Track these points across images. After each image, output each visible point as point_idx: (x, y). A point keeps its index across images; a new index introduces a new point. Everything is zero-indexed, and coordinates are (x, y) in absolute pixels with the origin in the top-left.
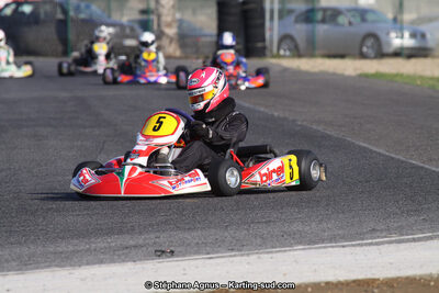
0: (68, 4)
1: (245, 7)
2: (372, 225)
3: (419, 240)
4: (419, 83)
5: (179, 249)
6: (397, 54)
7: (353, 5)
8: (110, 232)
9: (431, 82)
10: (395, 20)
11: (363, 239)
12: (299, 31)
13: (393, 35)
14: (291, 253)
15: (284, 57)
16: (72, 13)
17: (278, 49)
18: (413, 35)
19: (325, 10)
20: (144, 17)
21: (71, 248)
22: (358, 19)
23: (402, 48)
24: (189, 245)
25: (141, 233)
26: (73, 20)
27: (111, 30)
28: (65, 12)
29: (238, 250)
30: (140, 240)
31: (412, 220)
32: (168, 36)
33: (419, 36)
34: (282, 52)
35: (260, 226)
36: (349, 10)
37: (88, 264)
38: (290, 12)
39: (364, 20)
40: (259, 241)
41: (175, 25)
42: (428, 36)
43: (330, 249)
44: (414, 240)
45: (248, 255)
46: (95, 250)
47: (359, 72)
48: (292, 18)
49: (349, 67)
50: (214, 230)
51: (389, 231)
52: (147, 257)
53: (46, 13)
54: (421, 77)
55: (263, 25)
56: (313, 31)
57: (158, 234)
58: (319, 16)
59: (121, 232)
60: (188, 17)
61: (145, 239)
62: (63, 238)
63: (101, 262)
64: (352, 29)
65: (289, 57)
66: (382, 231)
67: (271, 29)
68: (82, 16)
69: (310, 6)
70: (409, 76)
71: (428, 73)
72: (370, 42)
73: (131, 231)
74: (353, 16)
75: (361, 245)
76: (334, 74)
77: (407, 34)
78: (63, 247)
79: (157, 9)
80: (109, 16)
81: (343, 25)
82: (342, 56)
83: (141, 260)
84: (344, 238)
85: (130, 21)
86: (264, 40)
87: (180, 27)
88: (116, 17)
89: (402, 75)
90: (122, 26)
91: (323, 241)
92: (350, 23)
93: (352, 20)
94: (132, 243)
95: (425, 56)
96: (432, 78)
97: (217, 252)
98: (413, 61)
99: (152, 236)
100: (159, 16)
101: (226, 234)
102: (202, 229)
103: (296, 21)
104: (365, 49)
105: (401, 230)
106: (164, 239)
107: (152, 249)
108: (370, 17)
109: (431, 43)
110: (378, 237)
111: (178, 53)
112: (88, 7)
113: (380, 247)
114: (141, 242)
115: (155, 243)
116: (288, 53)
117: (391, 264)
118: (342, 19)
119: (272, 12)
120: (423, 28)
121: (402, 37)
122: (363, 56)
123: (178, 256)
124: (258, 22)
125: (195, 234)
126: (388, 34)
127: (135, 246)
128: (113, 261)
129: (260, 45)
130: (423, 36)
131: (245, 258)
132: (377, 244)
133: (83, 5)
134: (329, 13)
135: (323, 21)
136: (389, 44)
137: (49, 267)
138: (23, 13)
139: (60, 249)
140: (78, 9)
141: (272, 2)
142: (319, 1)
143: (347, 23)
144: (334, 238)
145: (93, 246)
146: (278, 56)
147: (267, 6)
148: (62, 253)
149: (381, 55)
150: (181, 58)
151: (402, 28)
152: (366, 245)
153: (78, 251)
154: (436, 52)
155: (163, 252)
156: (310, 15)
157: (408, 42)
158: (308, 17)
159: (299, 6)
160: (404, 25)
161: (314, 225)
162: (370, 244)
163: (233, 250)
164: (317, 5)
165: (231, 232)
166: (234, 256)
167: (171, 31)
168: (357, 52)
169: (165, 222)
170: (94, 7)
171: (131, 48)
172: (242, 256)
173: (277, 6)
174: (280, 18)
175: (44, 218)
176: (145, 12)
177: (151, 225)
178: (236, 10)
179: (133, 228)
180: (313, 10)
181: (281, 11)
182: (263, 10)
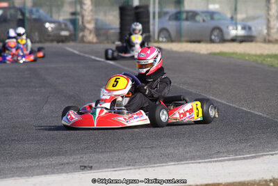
0: (25, 9)
1: (138, 11)
2: (218, 149)
4: (247, 58)
5: (95, 165)
6: (233, 40)
7: (205, 9)
8: (52, 154)
9: (254, 58)
10: (232, 18)
11: (211, 158)
12: (171, 25)
13: (231, 28)
14: (167, 167)
15: (162, 42)
16: (27, 15)
17: (159, 37)
18: (244, 28)
19: (187, 12)
20: (73, 17)
21: (27, 165)
22: (209, 18)
23: (236, 36)
24: (102, 162)
25: (71, 155)
26: (28, 20)
27: (53, 25)
28: (23, 14)
29: (133, 165)
32: (88, 29)
33: (247, 28)
34: (161, 39)
35: (147, 150)
36: (203, 12)
37: (37, 175)
38: (166, 13)
39: (212, 18)
40: (146, 159)
41: (93, 22)
42: (253, 29)
43: (191, 164)
44: (244, 159)
45: (139, 168)
46: (42, 166)
47: (209, 52)
48: (167, 18)
49: (203, 49)
50: (117, 154)
52: (75, 170)
53: (11, 15)
54: (249, 55)
55: (148, 22)
56: (180, 26)
57: (82, 156)
58: (184, 16)
59: (58, 154)
60: (101, 17)
61: (74, 159)
62: (22, 158)
63: (46, 173)
64: (205, 24)
65: (165, 42)
66: (224, 152)
67: (154, 25)
68: (34, 17)
69: (178, 10)
70: (241, 54)
71: (253, 52)
72: (216, 33)
73: (65, 154)
74: (206, 16)
76: (194, 53)
77: (239, 27)
78: (22, 164)
79: (81, 12)
80: (51, 17)
81: (199, 22)
82: (199, 42)
83: (71, 172)
84: (200, 157)
85: (64, 20)
86: (149, 31)
87: (96, 24)
88: (55, 17)
89: (236, 53)
90: (59, 23)
91: (186, 159)
92: (204, 21)
93: (205, 18)
94: (65, 161)
95: (251, 41)
96: (256, 55)
97: (120, 167)
98: (244, 44)
99: (78, 156)
100: (83, 17)
101: (125, 155)
102: (110, 152)
103: (170, 19)
104: (213, 37)
105: (235, 152)
106: (86, 158)
107: (78, 165)
108: (216, 16)
109: (254, 33)
110: (222, 157)
111: (95, 40)
112: (37, 11)
113: (223, 163)
114: (71, 160)
115: (80, 161)
116: (164, 40)
118: (199, 18)
119: (154, 13)
120: (249, 23)
121: (237, 29)
122: (212, 41)
123: (94, 169)
124: (146, 20)
125: (105, 155)
126: (227, 27)
127: (68, 163)
129: (147, 35)
130: (250, 28)
131: (137, 170)
132: (221, 161)
133: (34, 9)
134: (190, 14)
135: (187, 19)
136: (228, 33)
137: (13, 177)
139: (20, 166)
140: (31, 12)
141: (154, 7)
142: (184, 6)
143: (201, 20)
144: (193, 158)
145: (41, 163)
146: (158, 41)
147: (151, 10)
148: (21, 168)
149: (223, 41)
150: (96, 43)
151: (236, 24)
152: (213, 161)
153: (31, 167)
154: (258, 39)
155: (85, 167)
156: (179, 15)
157: (240, 32)
158: (177, 17)
159: (171, 9)
160: (238, 22)
161: (181, 149)
162: (216, 161)
163: (129, 165)
164: (183, 9)
165: (129, 154)
166: (131, 169)
167: (90, 26)
168: (208, 39)
169: (87, 148)
170: (41, 11)
171: (66, 37)
172: (135, 169)
173: (157, 10)
174: (159, 17)
175: (10, 145)
176: (73, 14)
177: (78, 150)
178: (131, 13)
179: (66, 152)
180: (180, 12)
181: (160, 13)
182: (148, 12)
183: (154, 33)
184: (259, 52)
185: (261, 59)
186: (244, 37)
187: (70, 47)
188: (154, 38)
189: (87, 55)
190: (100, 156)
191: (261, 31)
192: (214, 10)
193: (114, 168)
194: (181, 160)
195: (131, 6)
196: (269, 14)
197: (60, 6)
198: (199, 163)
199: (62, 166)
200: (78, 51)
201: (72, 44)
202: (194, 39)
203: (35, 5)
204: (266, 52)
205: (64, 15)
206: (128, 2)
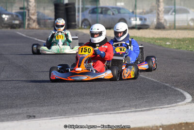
1: (67, 7)
2: (123, 104)
3: (144, 111)
4: (143, 40)
5: (38, 115)
6: (134, 28)
7: (114, 6)
8: (7, 107)
9: (149, 40)
10: (133, 12)
11: (119, 110)
12: (89, 17)
13: (132, 19)
14: (88, 117)
15: (84, 28)
17: (82, 25)
18: (141, 19)
19: (102, 8)
20: (21, 11)
22: (117, 13)
23: (136, 25)
24: (42, 113)
25: (20, 108)
27: (7, 16)
29: (64, 115)
30: (20, 111)
31: (141, 101)
32: (32, 19)
33: (143, 20)
34: (83, 26)
35: (74, 104)
36: (113, 8)
38: (87, 9)
39: (119, 12)
40: (73, 111)
41: (36, 14)
42: (148, 20)
43: (105, 115)
44: (142, 111)
45: (68, 117)
48: (88, 11)
50: (53, 107)
51: (131, 106)
52: (23, 119)
54: (144, 38)
55: (75, 15)
57: (28, 108)
58: (100, 11)
59: (11, 107)
60: (41, 11)
61: (22, 111)
64: (113, 16)
65: (86, 29)
66: (127, 107)
67: (78, 16)
69: (95, 6)
70: (139, 37)
71: (147, 36)
74: (115, 11)
75: (118, 113)
77: (138, 19)
79: (28, 7)
80: (6, 10)
81: (110, 15)
82: (110, 28)
83: (20, 120)
84: (111, 110)
85: (15, 12)
86: (75, 21)
87: (38, 15)
88: (9, 11)
89: (136, 37)
90: (12, 15)
91: (101, 111)
92: (113, 14)
93: (114, 12)
94: (16, 112)
95: (146, 28)
96: (149, 38)
97: (55, 116)
98: (141, 30)
99: (26, 109)
100: (29, 10)
101: (58, 108)
102: (48, 106)
105: (136, 106)
106: (31, 111)
107: (25, 115)
108: (122, 11)
109: (147, 23)
110: (126, 109)
111: (37, 27)
113: (127, 114)
114: (21, 112)
115: (27, 112)
117: (132, 121)
118: (110, 12)
119: (79, 8)
120: (145, 16)
121: (136, 20)
123: (37, 118)
124: (73, 13)
125: (44, 108)
126: (130, 19)
127: (16, 114)
128: (8, 120)
129: (73, 23)
130: (145, 19)
131: (67, 119)
132: (125, 112)
134: (104, 9)
135: (101, 13)
136: (130, 23)
141: (79, 4)
142: (99, 4)
144: (106, 110)
146: (81, 28)
147: (77, 6)
150: (38, 29)
151: (136, 16)
152: (121, 113)
154: (151, 27)
155: (30, 116)
156: (95, 10)
157: (138, 22)
159: (90, 6)
160: (137, 15)
161: (97, 104)
162: (122, 113)
163: (61, 115)
164: (99, 6)
165: (61, 107)
166: (62, 118)
167: (34, 17)
169: (32, 103)
171: (16, 24)
172: (66, 118)
173: (81, 6)
174: (82, 11)
176: (21, 8)
177: (25, 104)
178: (63, 8)
179: (17, 106)
180: (96, 8)
181: (82, 8)
182: (74, 8)
183: (79, 23)
184: (151, 36)
185: (153, 41)
186: (141, 25)
187: (20, 32)
188: (79, 26)
189: (31, 38)
190: (41, 108)
191: (153, 21)
192: (121, 7)
193: (50, 117)
194: (98, 112)
195: (63, 3)
196: (158, 10)
198: (111, 114)
199: (14, 116)
200: (25, 34)
201: (21, 29)
204: (156, 36)
205: (15, 9)
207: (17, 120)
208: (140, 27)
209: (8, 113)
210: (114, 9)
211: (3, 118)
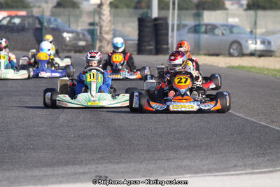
0: (43, 18)
2: (235, 162)
3: (265, 172)
4: (266, 73)
5: (111, 175)
6: (252, 54)
7: (225, 22)
8: (67, 163)
9: (274, 73)
10: (251, 32)
11: (228, 171)
13: (250, 42)
16: (45, 24)
18: (263, 42)
19: (207, 25)
20: (92, 27)
21: (42, 173)
22: (228, 32)
23: (255, 51)
24: (117, 173)
25: (86, 165)
26: (46, 29)
27: (70, 35)
28: (41, 23)
30: (86, 169)
32: (106, 40)
33: (266, 43)
35: (163, 161)
36: (222, 25)
38: (185, 26)
39: (231, 32)
40: (162, 171)
41: (111, 33)
42: (272, 43)
44: (261, 173)
46: (57, 175)
47: (227, 65)
48: (186, 30)
49: (221, 62)
50: (133, 164)
51: (245, 166)
53: (29, 23)
54: (267, 69)
55: (167, 34)
56: (199, 39)
57: (97, 165)
58: (203, 29)
59: (74, 164)
60: (120, 28)
61: (89, 168)
62: (37, 167)
64: (224, 38)
66: (241, 166)
67: (172, 37)
68: (52, 26)
69: (197, 23)
70: (260, 69)
71: (272, 67)
72: (234, 46)
73: (81, 163)
76: (212, 66)
77: (259, 42)
78: (36, 172)
79: (100, 23)
80: (69, 26)
81: (218, 35)
82: (217, 55)
83: (86, 182)
84: (216, 170)
85: (82, 30)
86: (167, 44)
87: (114, 34)
88: (73, 27)
89: (255, 68)
90: (77, 33)
91: (203, 172)
92: (223, 34)
93: (224, 32)
94: (81, 171)
95: (271, 56)
96: (274, 70)
98: (263, 59)
99: (94, 166)
100: (101, 27)
101: (141, 166)
102: (126, 163)
103: (188, 32)
104: (232, 51)
105: (253, 166)
106: (101, 169)
107: (93, 175)
108: (235, 30)
109: (273, 48)
110: (238, 170)
112: (55, 20)
113: (240, 177)
114: (87, 170)
115: (95, 171)
118: (217, 31)
119: (173, 25)
120: (269, 38)
121: (256, 43)
122: (231, 55)
124: (164, 32)
125: (121, 166)
126: (247, 41)
127: (83, 173)
128: (68, 182)
129: (165, 46)
130: (269, 43)
132: (238, 174)
133: (52, 19)
134: (209, 27)
135: (206, 32)
136: (247, 47)
138: (14, 23)
139: (34, 174)
140: (49, 21)
141: (173, 20)
142: (203, 19)
143: (221, 34)
144: (209, 171)
145: (56, 172)
147: (170, 22)
148: (36, 176)
149: (242, 55)
151: (255, 38)
152: (230, 175)
153: (46, 176)
154: (277, 54)
155: (100, 177)
156: (197, 28)
157: (259, 47)
158: (196, 29)
159: (191, 22)
160: (258, 36)
161: (197, 162)
162: (233, 175)
164: (202, 23)
165: (144, 165)
167: (109, 37)
168: (227, 52)
169: (102, 158)
170: (59, 20)
171: (83, 47)
173: (176, 22)
174: (178, 29)
175: (25, 154)
176: (91, 24)
177: (93, 160)
178: (150, 24)
179: (82, 162)
180: (199, 25)
181: (178, 25)
182: (167, 24)
183: (172, 46)
184: (278, 67)
186: (263, 51)
190: (116, 166)
192: (234, 24)
193: (129, 178)
194: (197, 173)
195: (150, 17)
197: (78, 16)
198: (216, 176)
199: (77, 176)
202: (212, 52)
203: (53, 14)
205: (82, 25)
206: (147, 13)
207: (82, 182)
208: (261, 54)
209: (69, 172)
210: (225, 28)
211: (61, 179)
